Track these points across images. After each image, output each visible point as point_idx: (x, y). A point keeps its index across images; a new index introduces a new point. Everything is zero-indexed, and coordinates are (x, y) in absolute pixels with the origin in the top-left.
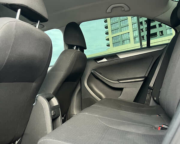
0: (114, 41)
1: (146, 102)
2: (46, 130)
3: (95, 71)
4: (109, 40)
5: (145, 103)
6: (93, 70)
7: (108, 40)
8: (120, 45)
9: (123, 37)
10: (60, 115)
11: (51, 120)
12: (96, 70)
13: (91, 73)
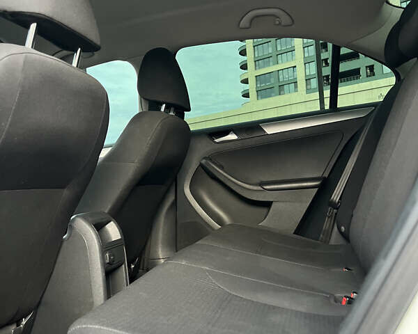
0: (259, 86)
1: (321, 236)
2: (91, 296)
3: (210, 163)
4: (248, 83)
5: (320, 239)
6: (204, 158)
7: (245, 81)
8: (273, 94)
9: (281, 77)
10: (123, 263)
11: (104, 274)
12: (211, 159)
13: (201, 165)
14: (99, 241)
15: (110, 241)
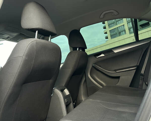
0: (111, 34)
1: (139, 86)
2: (62, 114)
3: (96, 65)
4: (107, 34)
6: (94, 64)
8: (117, 36)
9: (119, 29)
10: (71, 102)
13: (93, 66)
14: (63, 96)
15: (66, 95)
